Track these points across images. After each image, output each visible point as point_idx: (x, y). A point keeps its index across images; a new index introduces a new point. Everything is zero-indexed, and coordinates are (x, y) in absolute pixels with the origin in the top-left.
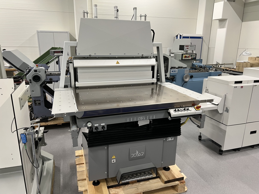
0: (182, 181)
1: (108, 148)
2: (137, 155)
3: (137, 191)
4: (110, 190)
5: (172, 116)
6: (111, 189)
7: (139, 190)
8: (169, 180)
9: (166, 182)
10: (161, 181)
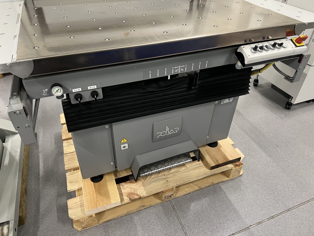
0: (237, 163)
1: (111, 128)
2: (167, 133)
3: (167, 186)
4: (121, 186)
5: (246, 63)
6: (123, 184)
7: (169, 184)
8: (217, 164)
9: (213, 168)
10: (205, 165)
